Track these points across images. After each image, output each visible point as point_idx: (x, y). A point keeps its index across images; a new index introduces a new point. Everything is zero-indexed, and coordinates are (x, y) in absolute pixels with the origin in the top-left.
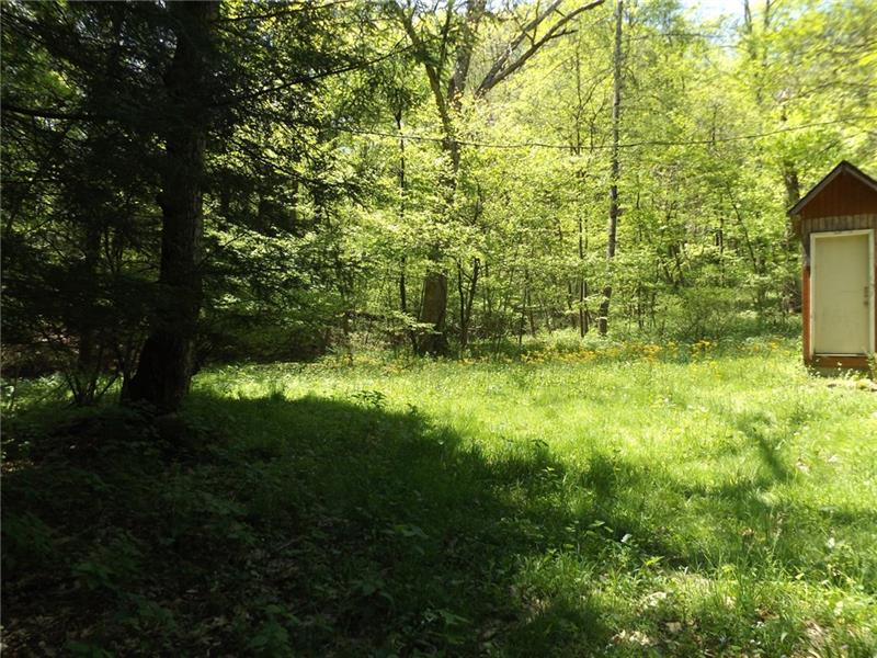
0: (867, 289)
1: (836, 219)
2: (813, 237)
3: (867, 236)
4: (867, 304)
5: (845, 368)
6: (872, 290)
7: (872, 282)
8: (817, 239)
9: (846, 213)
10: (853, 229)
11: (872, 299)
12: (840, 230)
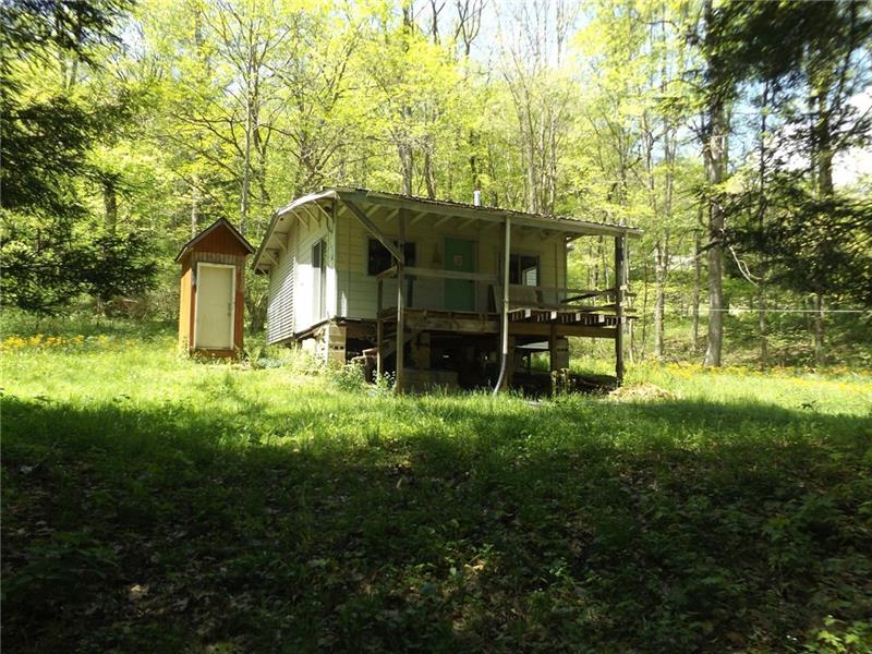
0: (230, 305)
1: (214, 255)
2: (199, 264)
3: (231, 270)
4: (229, 314)
5: (217, 357)
6: (233, 306)
7: (234, 300)
8: (201, 267)
9: (220, 252)
10: (224, 263)
11: (233, 311)
12: (216, 263)
